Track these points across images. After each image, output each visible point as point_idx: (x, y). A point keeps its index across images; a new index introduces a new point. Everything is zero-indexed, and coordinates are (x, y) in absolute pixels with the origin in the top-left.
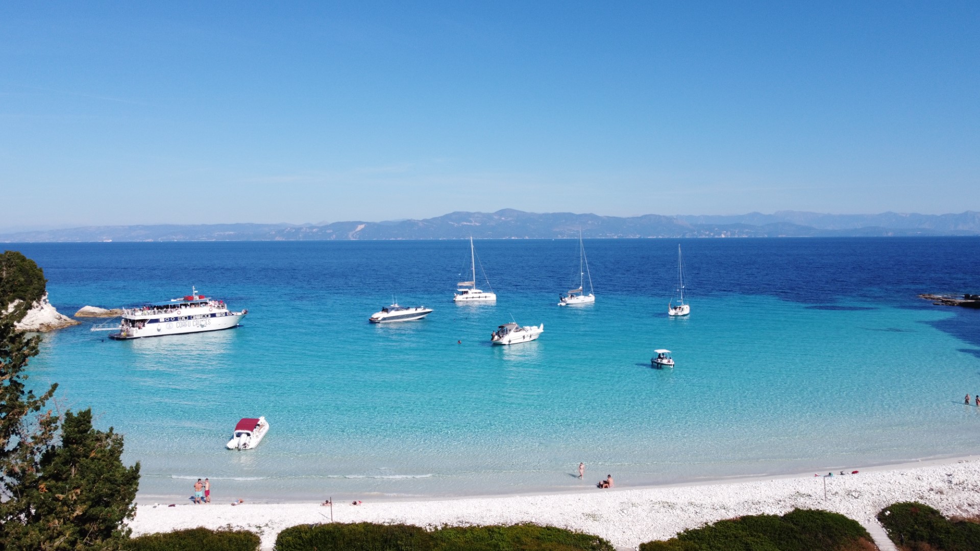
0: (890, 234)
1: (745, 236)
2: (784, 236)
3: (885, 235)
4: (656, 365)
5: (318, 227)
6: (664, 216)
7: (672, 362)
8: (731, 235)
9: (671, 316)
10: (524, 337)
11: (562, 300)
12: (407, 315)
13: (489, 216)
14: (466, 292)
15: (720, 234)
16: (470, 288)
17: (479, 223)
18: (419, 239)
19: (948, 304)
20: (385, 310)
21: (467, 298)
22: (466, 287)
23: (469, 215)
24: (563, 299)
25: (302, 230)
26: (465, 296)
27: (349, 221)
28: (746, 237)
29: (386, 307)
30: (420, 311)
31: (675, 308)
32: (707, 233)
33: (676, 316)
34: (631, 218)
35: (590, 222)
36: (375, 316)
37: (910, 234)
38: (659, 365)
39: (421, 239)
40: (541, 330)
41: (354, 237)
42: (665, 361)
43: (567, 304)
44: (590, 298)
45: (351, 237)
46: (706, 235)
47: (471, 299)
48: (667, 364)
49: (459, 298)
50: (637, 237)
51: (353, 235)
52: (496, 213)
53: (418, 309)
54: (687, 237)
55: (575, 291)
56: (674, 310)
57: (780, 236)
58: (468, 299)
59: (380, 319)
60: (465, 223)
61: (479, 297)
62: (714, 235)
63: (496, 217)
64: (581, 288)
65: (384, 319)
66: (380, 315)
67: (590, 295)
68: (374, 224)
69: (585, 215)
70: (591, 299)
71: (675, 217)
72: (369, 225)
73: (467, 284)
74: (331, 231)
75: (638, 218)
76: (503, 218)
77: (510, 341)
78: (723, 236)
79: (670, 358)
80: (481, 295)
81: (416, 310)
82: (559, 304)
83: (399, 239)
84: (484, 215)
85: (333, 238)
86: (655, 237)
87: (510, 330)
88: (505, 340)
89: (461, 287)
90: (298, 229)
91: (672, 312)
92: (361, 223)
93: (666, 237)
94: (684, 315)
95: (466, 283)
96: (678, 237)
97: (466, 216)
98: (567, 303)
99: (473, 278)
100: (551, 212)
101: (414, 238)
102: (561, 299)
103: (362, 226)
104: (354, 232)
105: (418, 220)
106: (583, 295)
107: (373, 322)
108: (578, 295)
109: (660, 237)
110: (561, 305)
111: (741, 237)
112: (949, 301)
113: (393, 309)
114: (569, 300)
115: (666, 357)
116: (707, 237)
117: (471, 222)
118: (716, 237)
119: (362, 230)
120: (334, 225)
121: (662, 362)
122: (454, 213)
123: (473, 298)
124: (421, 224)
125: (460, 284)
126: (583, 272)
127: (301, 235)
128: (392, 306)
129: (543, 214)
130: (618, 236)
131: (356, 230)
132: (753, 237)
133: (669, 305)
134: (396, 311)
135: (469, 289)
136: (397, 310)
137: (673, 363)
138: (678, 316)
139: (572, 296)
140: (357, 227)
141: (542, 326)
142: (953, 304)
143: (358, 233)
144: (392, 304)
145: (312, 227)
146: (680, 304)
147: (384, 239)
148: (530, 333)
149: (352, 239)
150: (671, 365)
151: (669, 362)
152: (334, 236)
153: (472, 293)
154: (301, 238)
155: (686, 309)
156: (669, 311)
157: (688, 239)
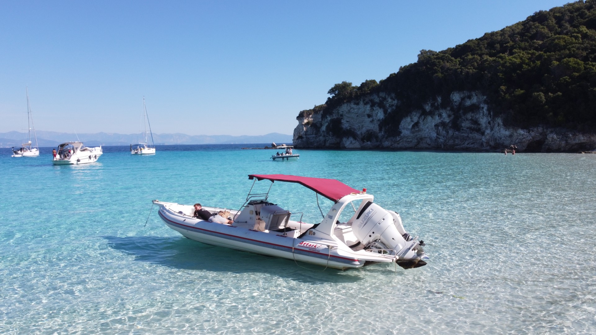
87: (77, 148)
148: (94, 153)
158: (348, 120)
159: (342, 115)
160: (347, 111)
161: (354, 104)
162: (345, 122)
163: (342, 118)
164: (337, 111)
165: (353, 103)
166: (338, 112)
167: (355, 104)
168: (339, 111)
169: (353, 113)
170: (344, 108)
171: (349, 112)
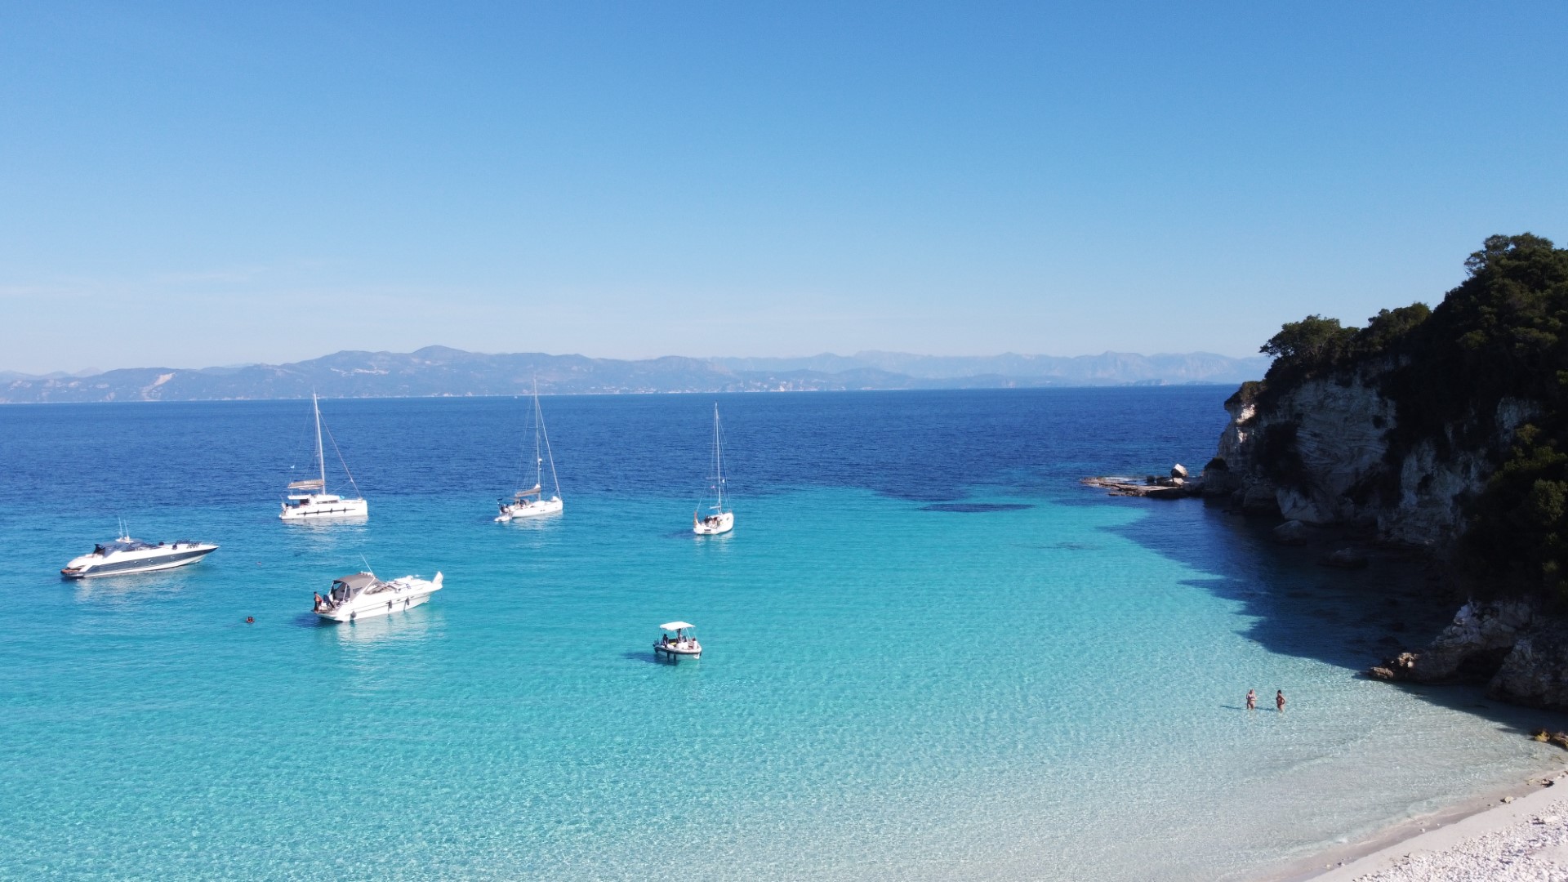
0: (1011, 385)
1: (813, 389)
2: (869, 388)
3: (1004, 386)
4: (665, 656)
5: (79, 379)
6: (692, 359)
7: (697, 648)
8: (793, 388)
9: (699, 535)
10: (390, 604)
11: (503, 511)
12: (153, 559)
13: (403, 359)
14: (305, 502)
15: (777, 386)
16: (313, 493)
17: (386, 370)
18: (276, 398)
19: (1128, 495)
20: (99, 550)
21: (305, 514)
22: (305, 492)
23: (368, 355)
24: (506, 510)
25: (47, 385)
26: (303, 509)
27: (141, 367)
28: (816, 390)
29: (102, 544)
30: (183, 548)
31: (707, 521)
32: (759, 384)
33: (706, 535)
34: (641, 361)
35: (575, 368)
36: (74, 564)
37: (1036, 384)
38: (672, 656)
39: (281, 398)
40: (436, 584)
41: (151, 397)
42: (683, 646)
43: (514, 518)
44: (555, 503)
45: (147, 396)
46: (757, 388)
47: (315, 515)
48: (687, 651)
49: (291, 514)
50: (652, 391)
51: (149, 393)
52: (417, 354)
53: (178, 546)
54: (729, 391)
55: (528, 493)
56: (703, 524)
57: (863, 389)
58: (307, 516)
59: (84, 570)
60: (361, 371)
61: (331, 511)
62: (768, 389)
63: (416, 360)
64: (538, 486)
65: (95, 569)
66: (85, 562)
67: (555, 498)
68: (191, 373)
69: (567, 357)
70: (555, 506)
71: (709, 361)
72: (182, 376)
73: (307, 484)
74: (106, 386)
75: (651, 361)
76: (428, 362)
77: (353, 616)
78: (782, 390)
79: (694, 640)
80: (334, 507)
81: (175, 547)
82: (497, 520)
83: (239, 398)
84: (394, 357)
85: (111, 398)
86: (679, 392)
87: (357, 590)
88: (342, 613)
89: (297, 492)
90: (39, 383)
91: (700, 528)
92: (165, 371)
93: (697, 391)
94: (721, 534)
95: (305, 482)
96: (715, 392)
97: (363, 358)
98: (514, 515)
99: (320, 473)
100: (510, 352)
101: (266, 397)
102: (502, 509)
103: (168, 377)
104: (151, 387)
105: (273, 366)
106: (542, 499)
107: (70, 578)
108: (534, 499)
109: (688, 391)
110: (501, 522)
111: (807, 390)
112: (1130, 489)
113: (117, 547)
114: (515, 510)
115: (684, 637)
116: (758, 391)
117: (371, 368)
118: (772, 390)
119: (168, 383)
120: (110, 375)
121: (676, 649)
122: (341, 354)
123: (318, 512)
124: (279, 373)
125: (293, 486)
126: (541, 457)
127: (44, 394)
128: (118, 540)
129: (497, 355)
130: (621, 391)
131: (157, 384)
132: (825, 390)
133: (696, 515)
134: (124, 551)
135: (313, 495)
136: (130, 548)
137: (700, 650)
138: (711, 535)
139: (522, 502)
140: (158, 378)
141: (439, 576)
142: (1136, 494)
143: (159, 389)
144: (118, 538)
145: (69, 379)
146: (714, 512)
147: (210, 399)
148: (404, 595)
149: (148, 400)
150: (697, 653)
151: (692, 647)
152: (112, 395)
153: (318, 503)
154: (44, 398)
155: (727, 521)
156: (693, 525)
157: (729, 394)
158: (1317, 432)
159: (1299, 416)
160: (1315, 403)
161: (1336, 384)
162: (1308, 437)
163: (1299, 425)
164: (1287, 403)
165: (1334, 381)
166: (1290, 405)
167: (1340, 383)
168: (1294, 403)
169: (1333, 409)
170: (1308, 395)
171: (1321, 406)
